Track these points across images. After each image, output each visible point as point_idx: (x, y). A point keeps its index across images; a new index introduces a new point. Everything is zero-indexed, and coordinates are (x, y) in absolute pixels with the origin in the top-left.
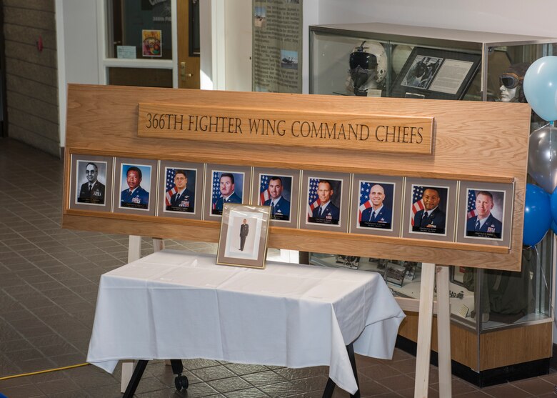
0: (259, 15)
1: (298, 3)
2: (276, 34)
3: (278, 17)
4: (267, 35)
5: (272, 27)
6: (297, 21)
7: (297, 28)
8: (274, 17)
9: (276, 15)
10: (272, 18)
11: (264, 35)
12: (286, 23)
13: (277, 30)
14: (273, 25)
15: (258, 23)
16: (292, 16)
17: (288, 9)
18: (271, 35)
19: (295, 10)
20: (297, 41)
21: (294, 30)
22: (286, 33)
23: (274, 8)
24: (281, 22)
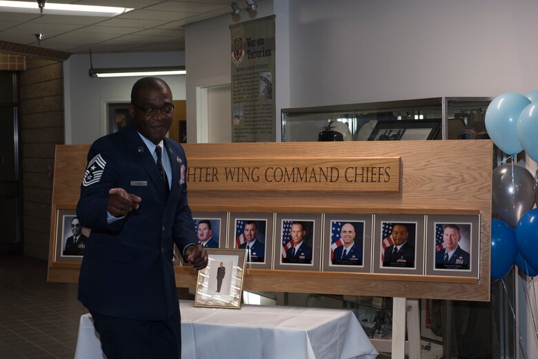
0: (237, 114)
1: (271, 98)
2: (252, 129)
3: (254, 114)
4: (244, 131)
5: (249, 123)
6: (271, 115)
7: (271, 120)
8: (251, 114)
9: (252, 112)
10: (248, 116)
11: (242, 131)
12: (261, 117)
13: (254, 125)
14: (250, 121)
15: (237, 122)
16: (267, 111)
17: (263, 105)
18: (248, 131)
19: (268, 105)
20: (271, 132)
21: (268, 123)
22: (261, 127)
23: (250, 106)
24: (256, 117)
